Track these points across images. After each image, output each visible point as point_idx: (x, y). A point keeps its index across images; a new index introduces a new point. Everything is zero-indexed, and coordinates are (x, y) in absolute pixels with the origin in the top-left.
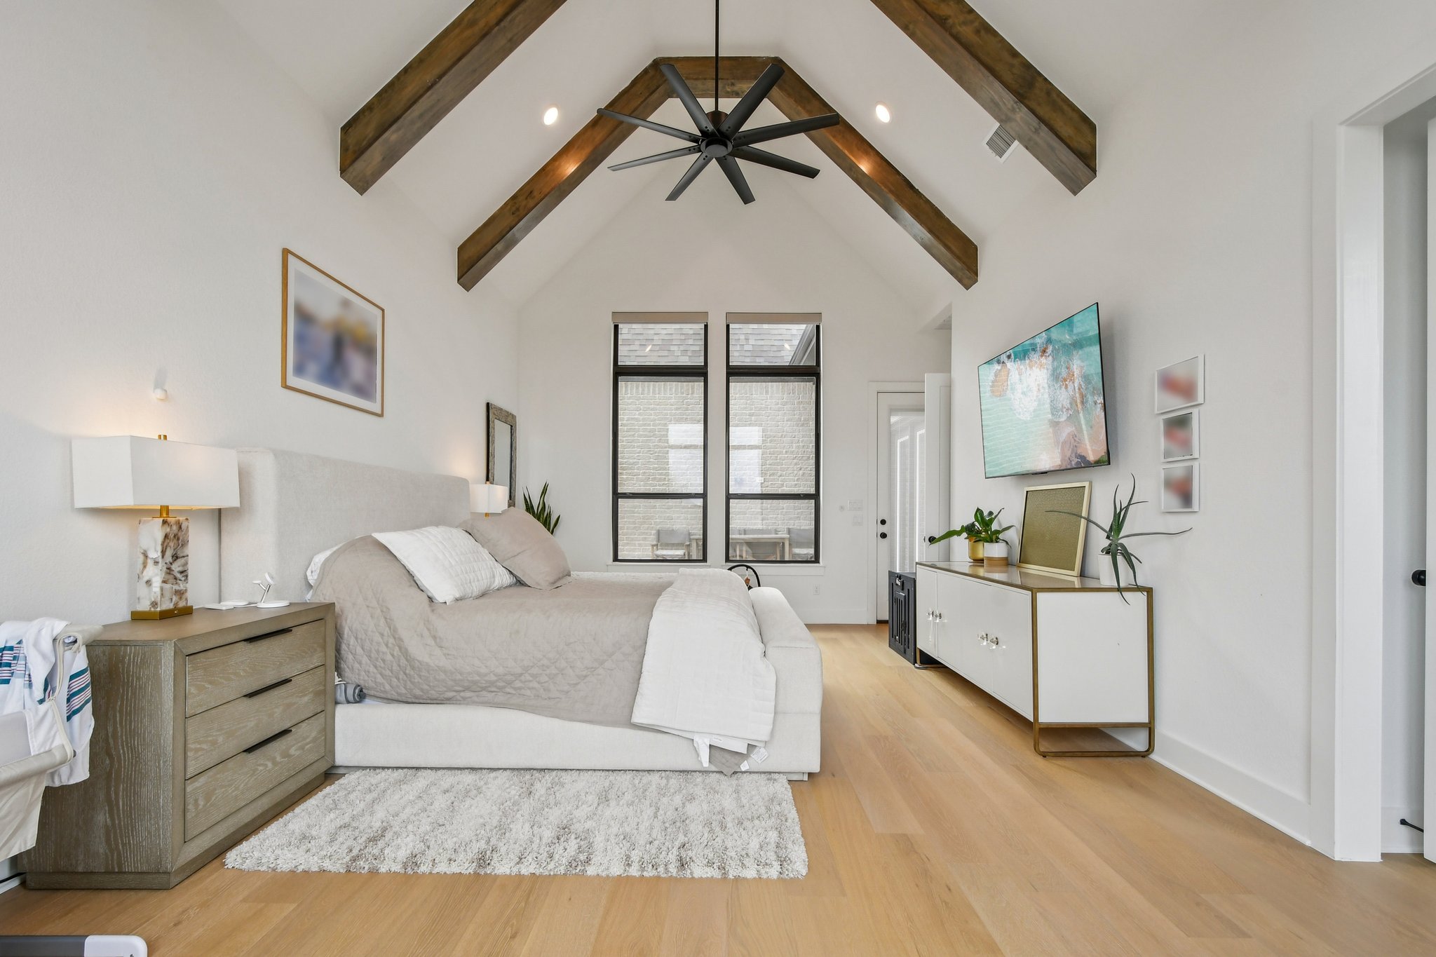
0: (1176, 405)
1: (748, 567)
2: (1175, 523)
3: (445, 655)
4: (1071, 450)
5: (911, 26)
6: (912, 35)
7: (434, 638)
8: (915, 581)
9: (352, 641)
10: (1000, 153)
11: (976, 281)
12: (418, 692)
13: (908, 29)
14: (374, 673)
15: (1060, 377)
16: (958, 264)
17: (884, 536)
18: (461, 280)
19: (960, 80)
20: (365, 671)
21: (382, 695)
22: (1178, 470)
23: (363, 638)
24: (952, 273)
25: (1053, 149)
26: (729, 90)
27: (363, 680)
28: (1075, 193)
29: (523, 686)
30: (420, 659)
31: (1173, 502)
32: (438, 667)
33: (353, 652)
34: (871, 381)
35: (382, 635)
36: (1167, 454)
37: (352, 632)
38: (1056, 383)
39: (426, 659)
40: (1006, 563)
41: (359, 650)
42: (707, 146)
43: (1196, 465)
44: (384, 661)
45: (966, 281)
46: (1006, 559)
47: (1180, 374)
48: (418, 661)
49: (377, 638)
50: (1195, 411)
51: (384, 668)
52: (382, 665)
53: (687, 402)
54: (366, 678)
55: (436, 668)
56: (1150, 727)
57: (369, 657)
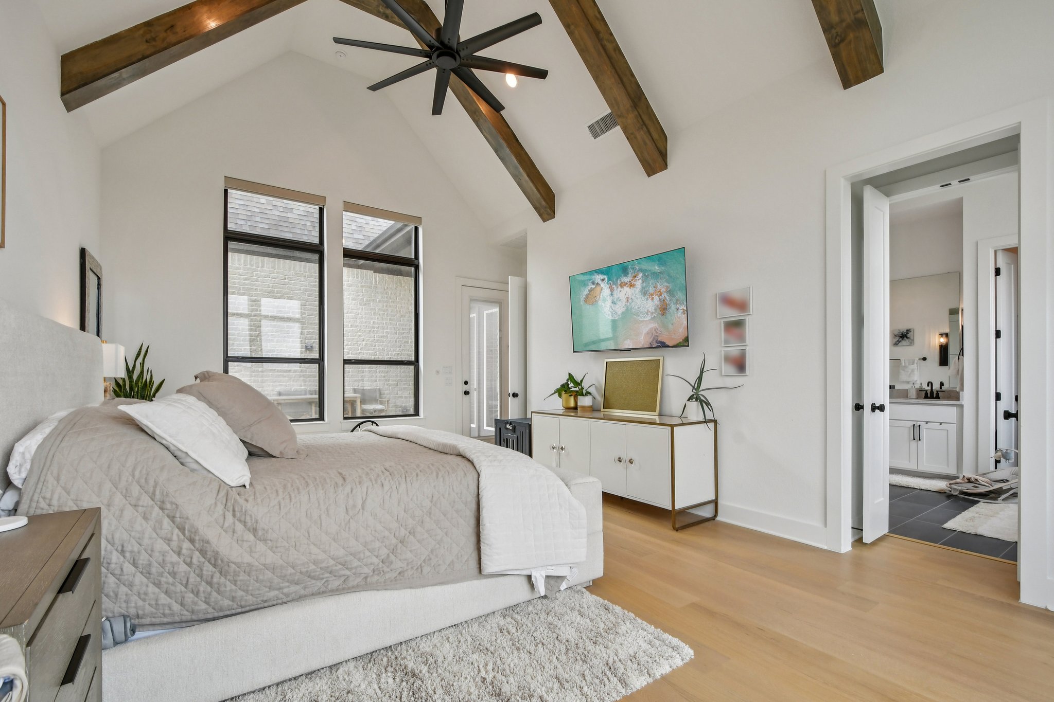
0: (733, 315)
1: (373, 422)
2: (729, 382)
3: (271, 549)
4: (652, 338)
5: (572, 27)
6: (570, 34)
7: (254, 531)
8: (530, 426)
9: (115, 557)
10: (596, 136)
11: (554, 217)
12: (226, 603)
13: (570, 28)
14: (154, 593)
15: (648, 293)
16: (544, 203)
17: (467, 393)
18: (67, 96)
19: (596, 78)
20: (139, 594)
21: (165, 620)
22: (734, 350)
23: (136, 549)
24: (536, 208)
25: (645, 144)
26: (381, 10)
27: (135, 605)
28: (649, 175)
29: (360, 564)
30: (239, 560)
31: (731, 369)
32: (264, 565)
33: (118, 572)
34: (457, 277)
35: (168, 541)
36: (726, 342)
37: (113, 545)
38: (644, 296)
39: (247, 559)
40: (593, 409)
41: (128, 568)
42: (438, 56)
43: (747, 348)
44: (173, 574)
45: (545, 216)
46: (591, 407)
47: (737, 295)
48: (234, 563)
49: (160, 545)
50: (747, 318)
51: (173, 584)
52: (171, 580)
53: (257, 274)
54: (140, 603)
55: (262, 567)
56: (715, 502)
57: (147, 574)
